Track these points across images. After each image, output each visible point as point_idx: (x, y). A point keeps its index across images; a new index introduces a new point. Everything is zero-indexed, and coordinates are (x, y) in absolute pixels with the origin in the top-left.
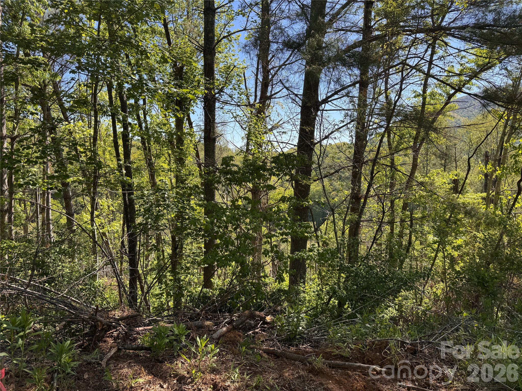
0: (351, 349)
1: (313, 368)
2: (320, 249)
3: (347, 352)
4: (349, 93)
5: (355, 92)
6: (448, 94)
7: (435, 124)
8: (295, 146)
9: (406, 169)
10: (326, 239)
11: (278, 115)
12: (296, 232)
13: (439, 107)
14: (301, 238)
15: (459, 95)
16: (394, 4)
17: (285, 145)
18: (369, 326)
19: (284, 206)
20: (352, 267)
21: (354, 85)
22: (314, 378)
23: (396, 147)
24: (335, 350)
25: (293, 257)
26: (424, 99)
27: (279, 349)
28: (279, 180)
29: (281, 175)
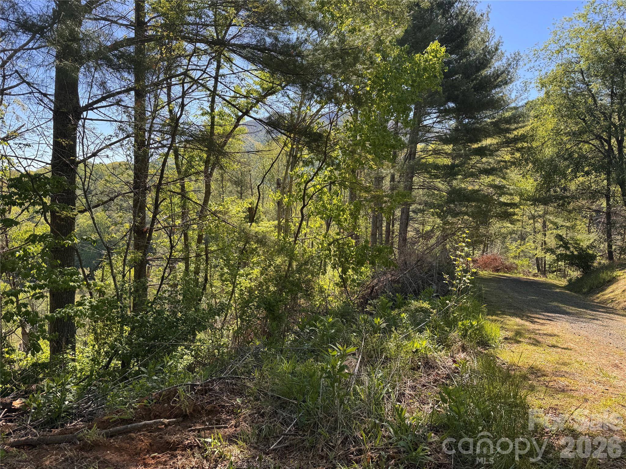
0: (134, 409)
1: (85, 444)
2: (93, 300)
3: (129, 413)
4: (121, 100)
5: (129, 100)
6: (237, 116)
7: (225, 148)
8: (47, 164)
9: (197, 198)
10: (102, 286)
11: (17, 118)
12: (55, 282)
13: (229, 128)
14: (65, 289)
15: (246, 119)
16: (167, 4)
17: (29, 161)
18: (156, 378)
19: (35, 249)
20: (137, 316)
21: (128, 91)
22: (86, 455)
23: (186, 171)
24: (114, 416)
25: (52, 317)
26: (213, 118)
27: (36, 436)
28: (23, 211)
29: (26, 205)
